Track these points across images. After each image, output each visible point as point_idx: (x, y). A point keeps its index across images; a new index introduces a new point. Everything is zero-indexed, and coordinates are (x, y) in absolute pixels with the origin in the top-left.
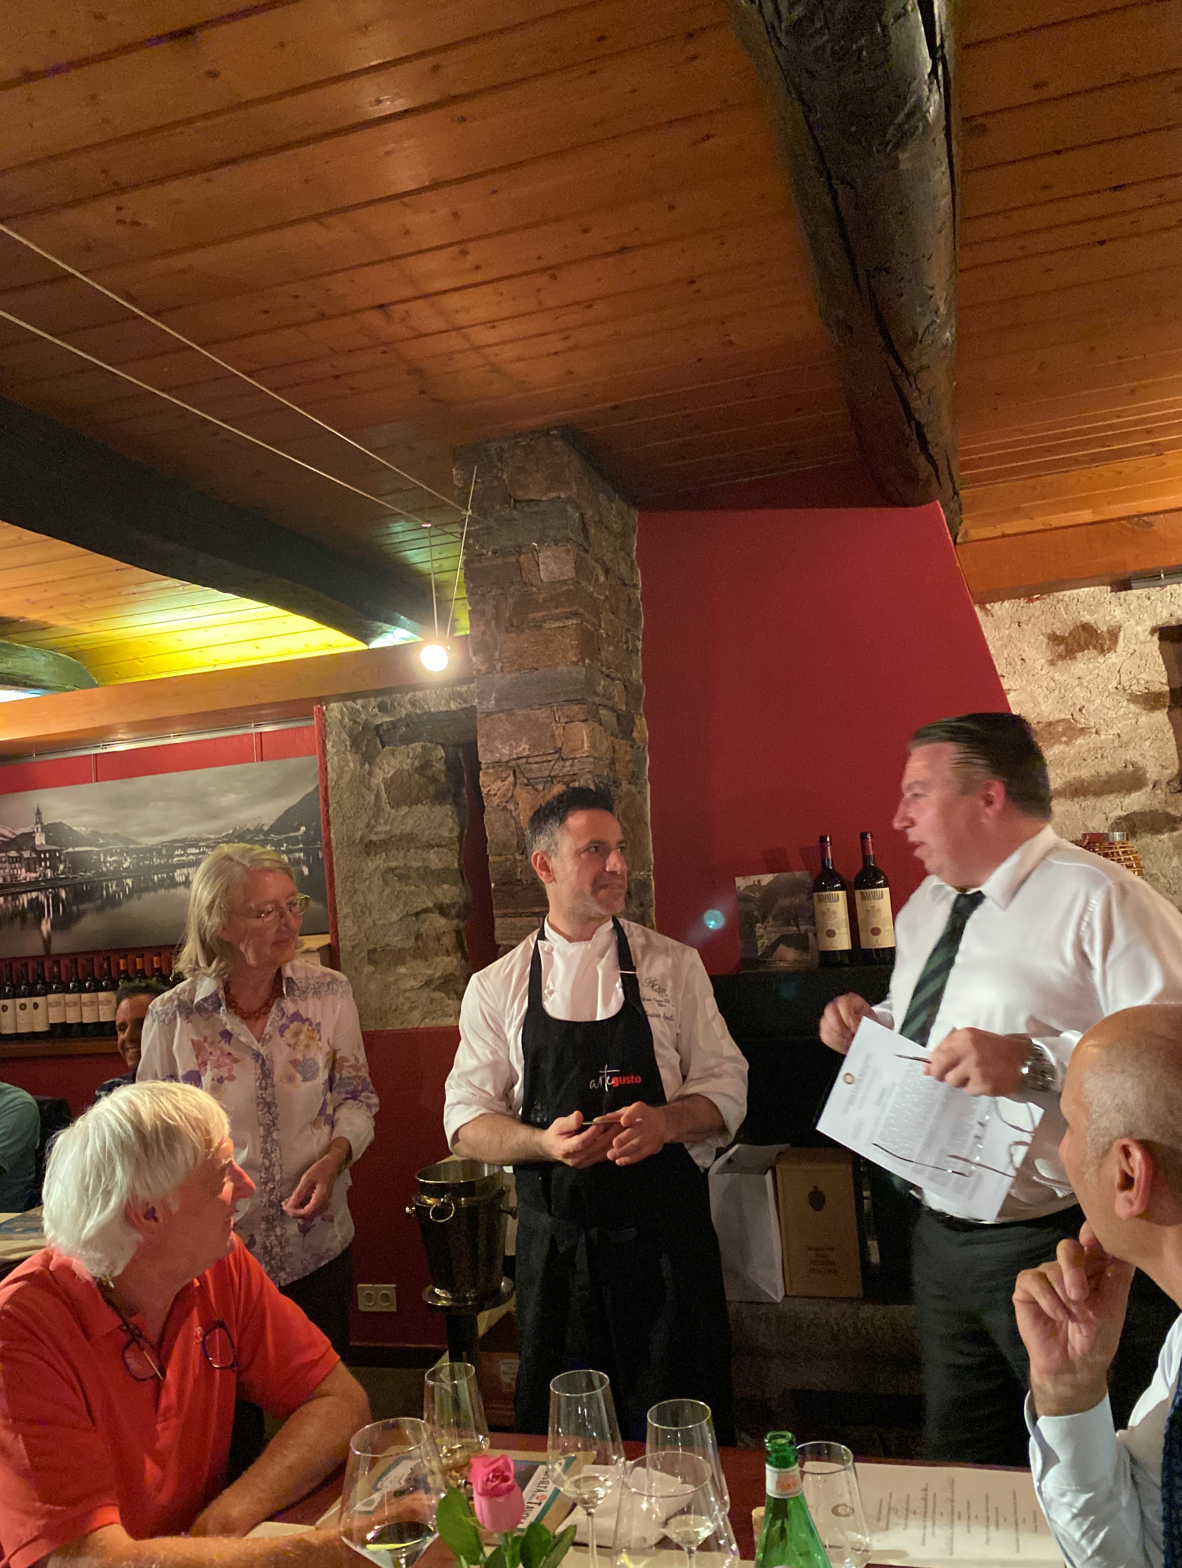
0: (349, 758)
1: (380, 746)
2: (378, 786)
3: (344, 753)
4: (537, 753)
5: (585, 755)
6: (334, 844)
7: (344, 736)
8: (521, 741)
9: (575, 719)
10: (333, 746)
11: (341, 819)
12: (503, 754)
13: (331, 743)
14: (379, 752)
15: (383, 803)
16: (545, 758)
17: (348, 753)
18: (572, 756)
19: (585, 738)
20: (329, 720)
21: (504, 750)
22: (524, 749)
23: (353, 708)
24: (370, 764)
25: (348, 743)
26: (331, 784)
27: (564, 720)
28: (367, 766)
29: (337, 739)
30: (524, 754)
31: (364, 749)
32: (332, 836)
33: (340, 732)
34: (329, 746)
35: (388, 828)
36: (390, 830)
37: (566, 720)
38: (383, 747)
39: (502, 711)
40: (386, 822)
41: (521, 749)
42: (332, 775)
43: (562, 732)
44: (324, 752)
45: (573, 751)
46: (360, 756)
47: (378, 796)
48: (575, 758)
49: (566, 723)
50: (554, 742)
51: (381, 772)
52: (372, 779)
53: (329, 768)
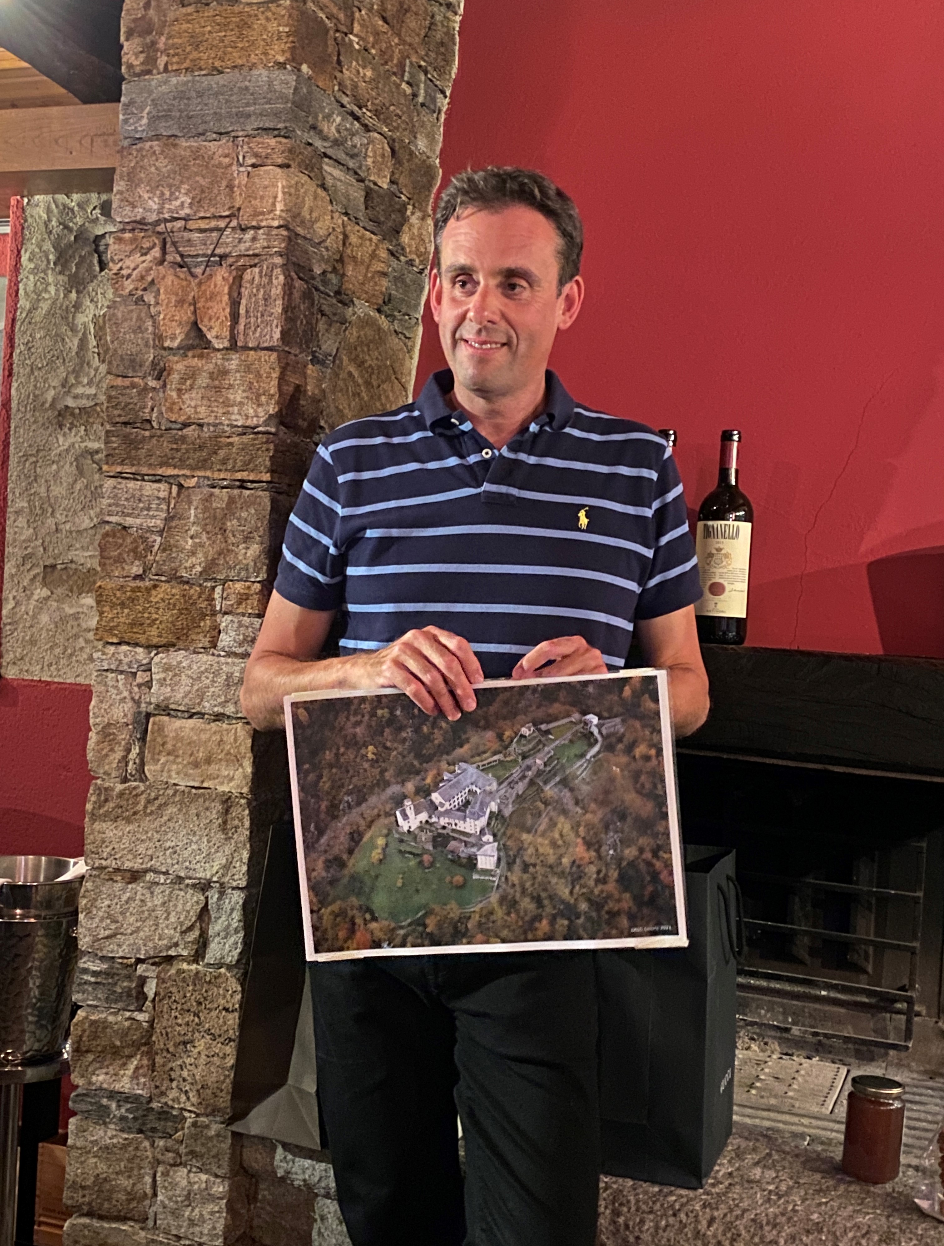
0: (51, 279)
1: (97, 269)
2: (84, 324)
3: (44, 272)
4: (202, 214)
5: (276, 223)
6: (14, 405)
7: (48, 246)
8: (178, 189)
9: (269, 161)
10: (30, 260)
11: (28, 369)
12: (150, 210)
13: (28, 254)
14: (95, 277)
15: (90, 354)
16: (213, 224)
17: (50, 272)
18: (254, 223)
19: (280, 196)
20: (30, 220)
21: (150, 202)
22: (182, 203)
23: (65, 206)
24: (78, 292)
25: (52, 257)
26: (21, 315)
27: (251, 161)
28: (73, 295)
29: (37, 250)
30: (182, 213)
31: (74, 270)
32: (13, 392)
33: (43, 240)
34: (25, 258)
35: (93, 391)
36: (95, 395)
37: (253, 161)
38: (102, 270)
39: (157, 137)
40: (90, 383)
41: (178, 203)
42: (23, 303)
43: (244, 179)
44: (17, 268)
45: (256, 214)
46: (66, 279)
47: (83, 342)
48: (258, 228)
49: (254, 166)
50: (232, 197)
51: (92, 306)
52: (79, 315)
53: (21, 292)
